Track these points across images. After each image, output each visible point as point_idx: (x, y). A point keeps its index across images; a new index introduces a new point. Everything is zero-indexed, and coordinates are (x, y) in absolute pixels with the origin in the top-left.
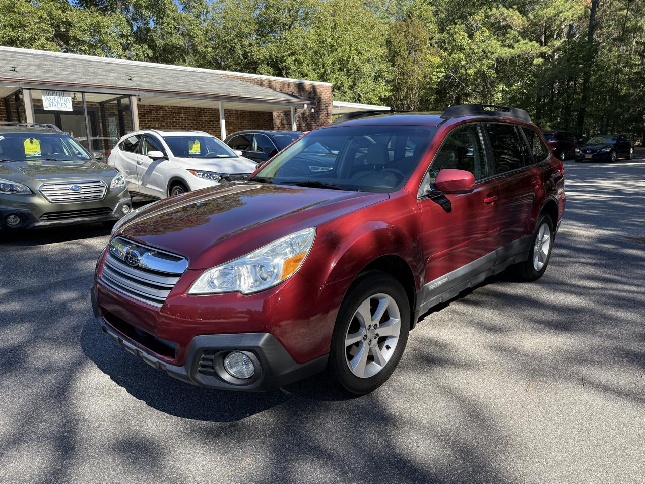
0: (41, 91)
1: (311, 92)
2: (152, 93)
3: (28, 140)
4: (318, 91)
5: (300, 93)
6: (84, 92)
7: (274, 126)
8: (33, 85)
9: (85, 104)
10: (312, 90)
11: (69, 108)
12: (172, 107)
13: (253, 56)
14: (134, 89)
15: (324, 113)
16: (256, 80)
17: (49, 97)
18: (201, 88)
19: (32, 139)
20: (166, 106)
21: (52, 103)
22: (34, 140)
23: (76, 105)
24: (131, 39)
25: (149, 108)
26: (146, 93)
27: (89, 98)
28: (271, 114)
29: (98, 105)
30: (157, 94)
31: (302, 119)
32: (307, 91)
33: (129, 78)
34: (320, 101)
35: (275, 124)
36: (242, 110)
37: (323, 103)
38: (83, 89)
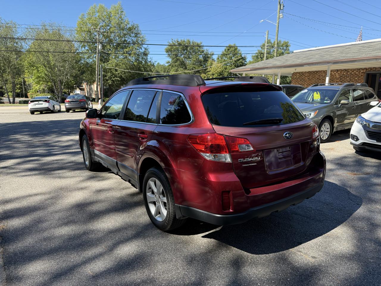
3: (315, 92)
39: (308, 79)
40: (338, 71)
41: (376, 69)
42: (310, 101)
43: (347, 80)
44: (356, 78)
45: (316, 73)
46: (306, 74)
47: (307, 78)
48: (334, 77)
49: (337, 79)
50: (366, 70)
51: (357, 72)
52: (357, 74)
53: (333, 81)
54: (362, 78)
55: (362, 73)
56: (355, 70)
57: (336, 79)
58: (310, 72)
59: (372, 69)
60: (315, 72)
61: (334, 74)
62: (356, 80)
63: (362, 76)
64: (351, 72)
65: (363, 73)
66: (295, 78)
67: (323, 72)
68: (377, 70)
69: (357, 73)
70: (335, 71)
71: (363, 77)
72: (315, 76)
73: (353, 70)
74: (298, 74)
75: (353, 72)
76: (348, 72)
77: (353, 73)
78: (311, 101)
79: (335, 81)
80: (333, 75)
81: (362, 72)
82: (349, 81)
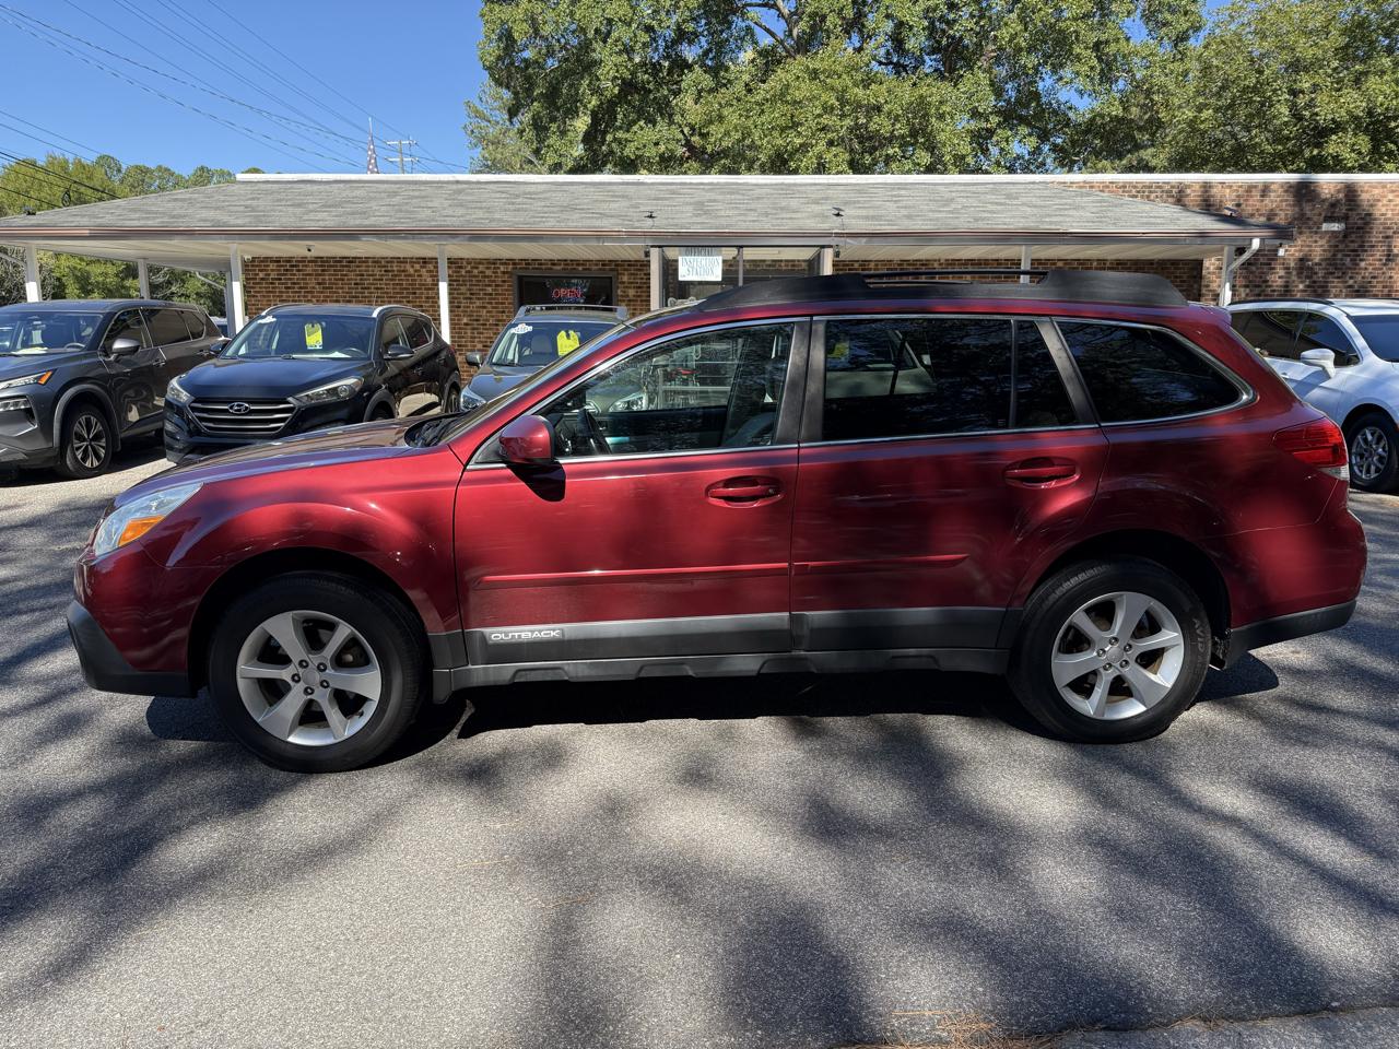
0: (677, 249)
1: (1338, 201)
2: (864, 240)
3: (563, 333)
4: (1364, 196)
5: (1300, 205)
6: (742, 247)
7: (1204, 291)
8: (666, 241)
9: (741, 263)
10: (1341, 196)
11: (717, 276)
12: (947, 260)
13: (1317, 114)
14: (829, 235)
15: (1379, 253)
16: (1167, 187)
17: (688, 258)
18: (976, 220)
19: (567, 332)
20: (935, 261)
21: (693, 268)
22: (571, 332)
23: (729, 268)
24: (995, 120)
25: (899, 265)
26: (848, 240)
27: (749, 254)
28: (1200, 263)
29: (804, 265)
30: (874, 239)
31: (1294, 273)
32: (1324, 201)
33: (837, 212)
34: (1367, 224)
35: (1208, 286)
36: (1114, 257)
37: (1377, 228)
38: (739, 241)
39: (319, 284)
40: (425, 263)
41: (541, 264)
42: (513, 360)
43: (462, 294)
44: (489, 290)
45: (346, 266)
46: (306, 266)
47: (312, 282)
48: (415, 280)
49: (429, 289)
50: (514, 264)
51: (488, 268)
52: (488, 277)
53: (415, 293)
54: (507, 290)
55: (504, 273)
56: (480, 262)
57: (426, 289)
58: (321, 261)
59: (529, 264)
60: (340, 262)
61: (416, 271)
62: (491, 294)
63: (504, 281)
64: (469, 268)
65: (507, 272)
66: (262, 279)
67: (373, 262)
68: (543, 267)
69: (488, 272)
70: (419, 263)
71: (509, 286)
72: (346, 275)
73: (477, 262)
74: (272, 266)
75: (477, 268)
76: (461, 267)
77: (476, 271)
78: (516, 361)
79: (422, 293)
80: (410, 275)
81: (502, 269)
82: (468, 296)
